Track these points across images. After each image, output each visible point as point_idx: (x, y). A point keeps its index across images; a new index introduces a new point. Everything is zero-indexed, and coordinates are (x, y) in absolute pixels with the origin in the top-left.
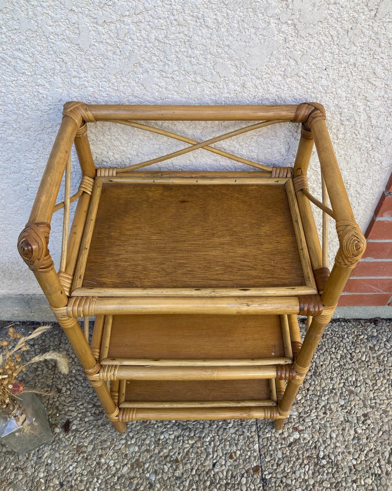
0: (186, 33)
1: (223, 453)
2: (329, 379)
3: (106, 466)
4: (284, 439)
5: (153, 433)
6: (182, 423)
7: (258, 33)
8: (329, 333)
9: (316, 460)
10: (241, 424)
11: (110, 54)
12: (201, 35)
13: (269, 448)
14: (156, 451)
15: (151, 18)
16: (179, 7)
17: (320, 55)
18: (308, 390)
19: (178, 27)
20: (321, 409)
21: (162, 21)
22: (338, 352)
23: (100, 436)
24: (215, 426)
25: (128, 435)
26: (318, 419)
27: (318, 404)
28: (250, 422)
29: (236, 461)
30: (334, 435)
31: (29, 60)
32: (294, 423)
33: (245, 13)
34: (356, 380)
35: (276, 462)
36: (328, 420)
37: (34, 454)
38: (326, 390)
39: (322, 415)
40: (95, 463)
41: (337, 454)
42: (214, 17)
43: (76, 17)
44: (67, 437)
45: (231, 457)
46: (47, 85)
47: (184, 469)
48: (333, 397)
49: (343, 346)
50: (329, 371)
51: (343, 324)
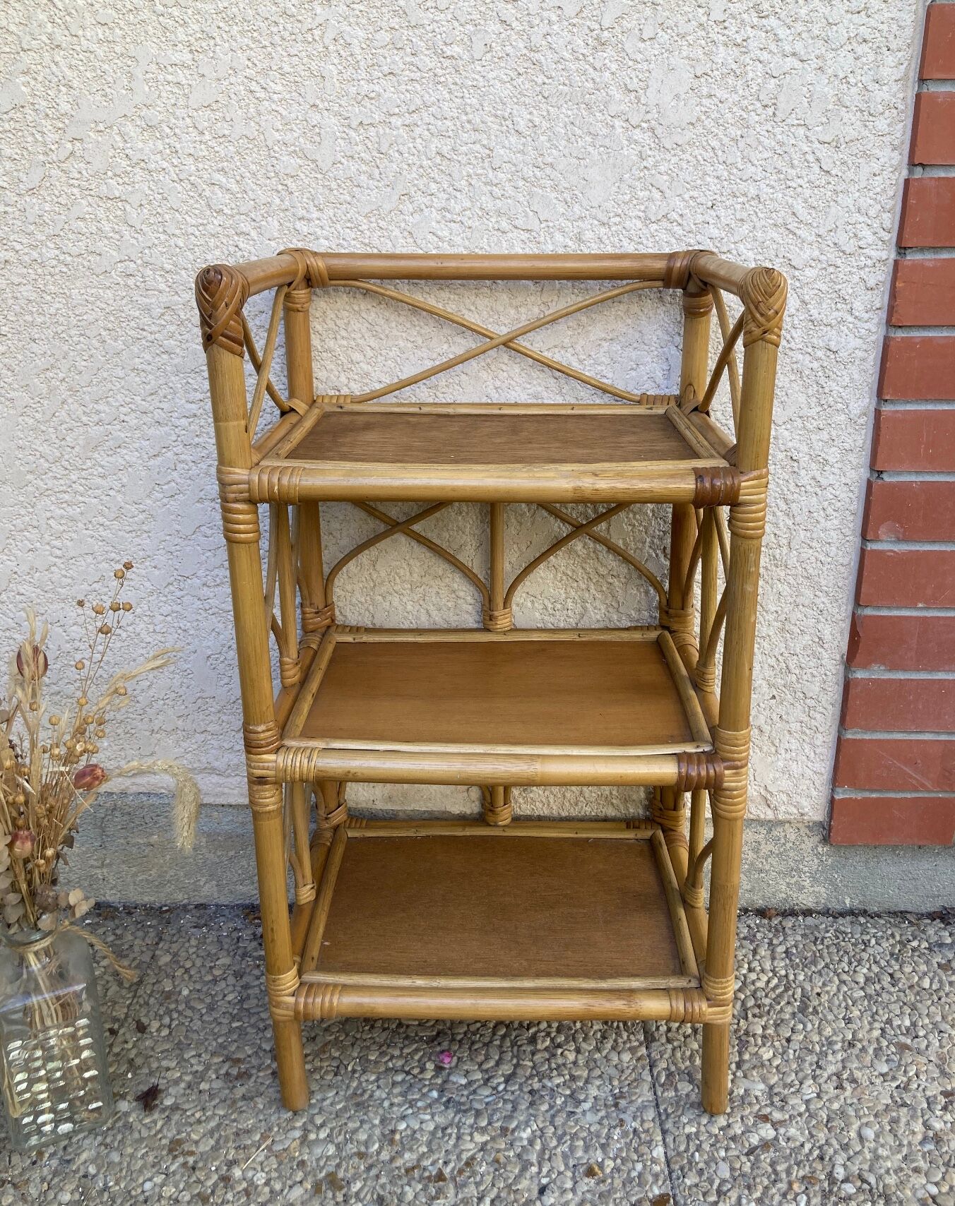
0: (485, 142)
1: (566, 1165)
2: (843, 1021)
3: (244, 1185)
4: (734, 1139)
5: (379, 1117)
6: (457, 1099)
7: (598, 144)
8: (829, 935)
9: (826, 1184)
10: (616, 1105)
11: (363, 177)
12: (507, 146)
13: (693, 1155)
14: (385, 1156)
15: (432, 118)
16: (474, 101)
17: (699, 182)
18: (788, 1040)
19: (472, 133)
20: (829, 1078)
21: (448, 123)
22: (857, 969)
23: (235, 1121)
24: (544, 1107)
25: (312, 1121)
26: (822, 1098)
27: (820, 1067)
28: (640, 1100)
29: (604, 1181)
30: (869, 1133)
31: (234, 187)
32: (757, 1107)
33: (575, 111)
34: (914, 1024)
35: (715, 1187)
36: (849, 1101)
37: (52, 1155)
38: (836, 1042)
39: (834, 1092)
40: (215, 1177)
41: (882, 1171)
42: (528, 116)
43: (318, 117)
44: (147, 1120)
45: (590, 1172)
46: (254, 234)
47: (460, 1196)
48: (857, 1056)
49: (868, 960)
50: (840, 1005)
51: (862, 920)
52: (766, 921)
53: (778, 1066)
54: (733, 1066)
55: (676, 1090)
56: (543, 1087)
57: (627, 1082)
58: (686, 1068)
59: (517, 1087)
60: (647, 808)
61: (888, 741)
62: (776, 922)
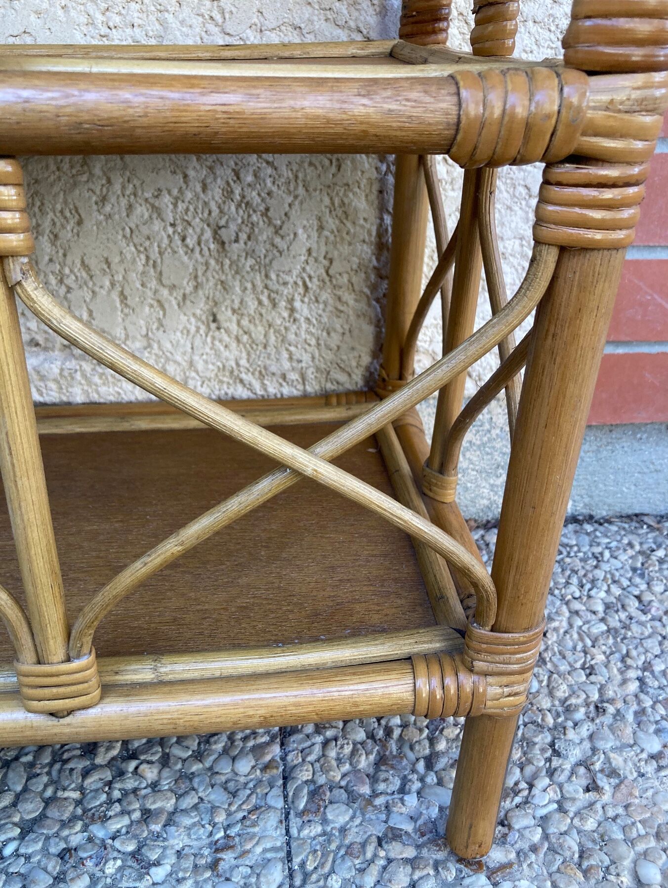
2: (582, 672)
10: (214, 865)
20: (573, 772)
26: (566, 812)
27: (557, 753)
28: (259, 850)
36: (611, 813)
38: (577, 707)
39: (584, 798)
48: (611, 727)
49: (605, 579)
50: (575, 648)
51: (589, 528)
54: (421, 766)
55: (325, 821)
56: (90, 840)
57: (240, 815)
58: (344, 776)
59: (40, 845)
61: (649, 262)
62: (476, 537)
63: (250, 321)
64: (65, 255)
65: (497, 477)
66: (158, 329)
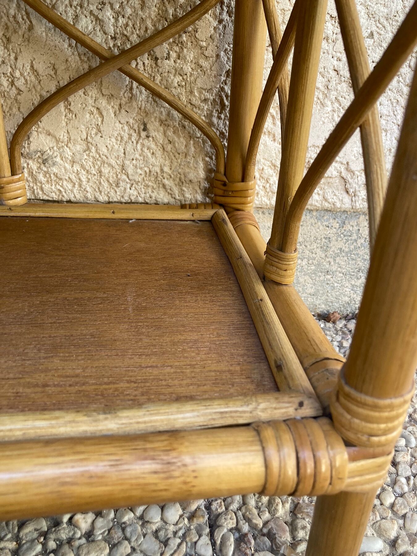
52: (329, 325)
53: (392, 506)
58: (266, 523)
60: (206, 192)
62: (341, 325)
63: (174, 132)
64: (16, 59)
65: (358, 278)
66: (96, 134)
